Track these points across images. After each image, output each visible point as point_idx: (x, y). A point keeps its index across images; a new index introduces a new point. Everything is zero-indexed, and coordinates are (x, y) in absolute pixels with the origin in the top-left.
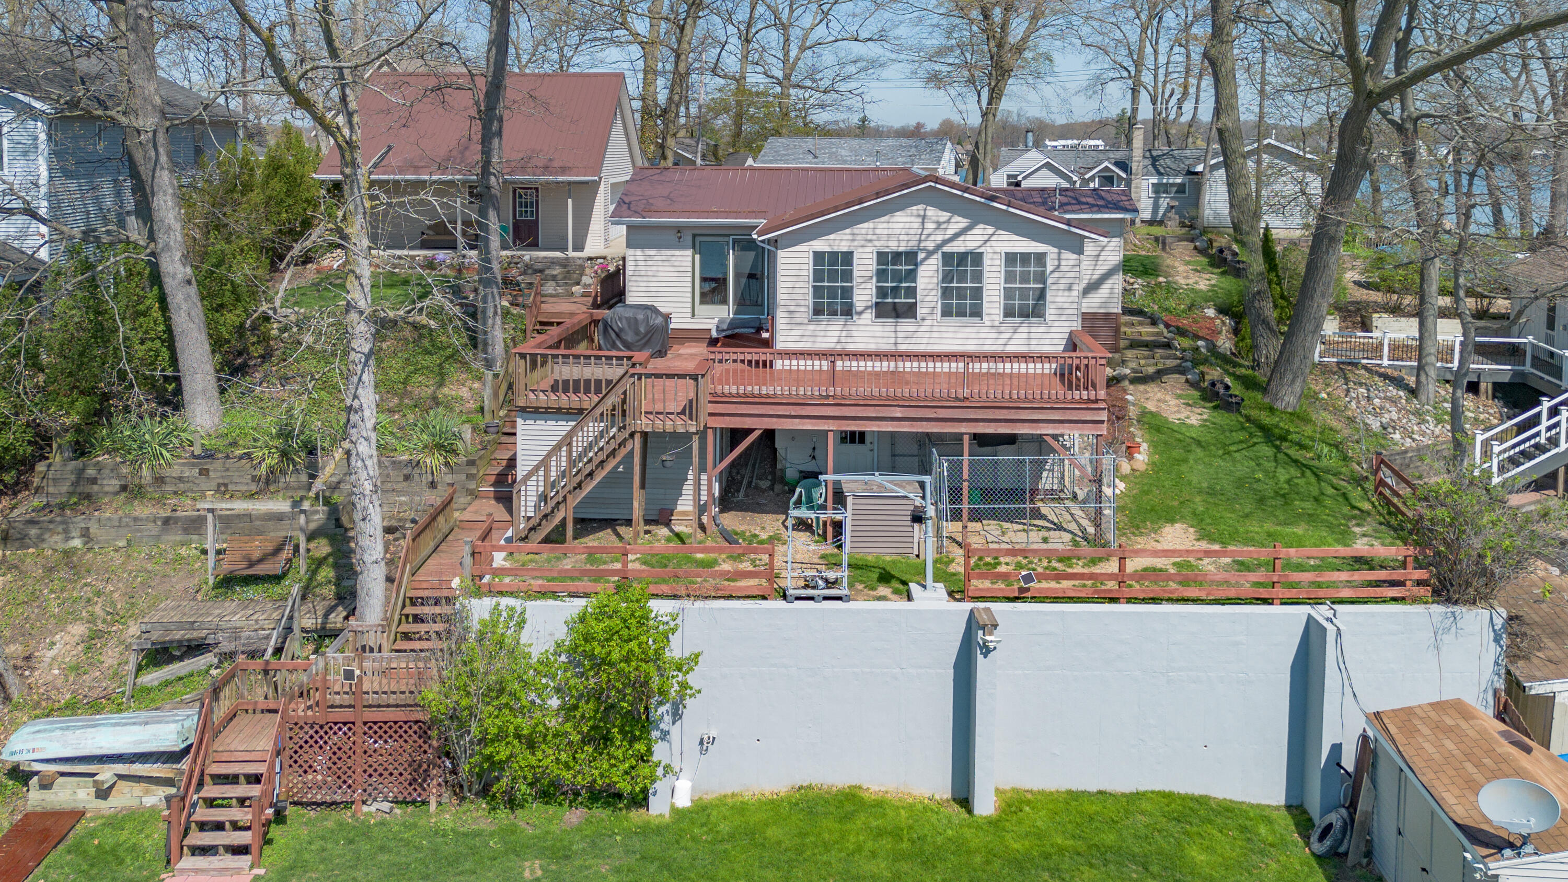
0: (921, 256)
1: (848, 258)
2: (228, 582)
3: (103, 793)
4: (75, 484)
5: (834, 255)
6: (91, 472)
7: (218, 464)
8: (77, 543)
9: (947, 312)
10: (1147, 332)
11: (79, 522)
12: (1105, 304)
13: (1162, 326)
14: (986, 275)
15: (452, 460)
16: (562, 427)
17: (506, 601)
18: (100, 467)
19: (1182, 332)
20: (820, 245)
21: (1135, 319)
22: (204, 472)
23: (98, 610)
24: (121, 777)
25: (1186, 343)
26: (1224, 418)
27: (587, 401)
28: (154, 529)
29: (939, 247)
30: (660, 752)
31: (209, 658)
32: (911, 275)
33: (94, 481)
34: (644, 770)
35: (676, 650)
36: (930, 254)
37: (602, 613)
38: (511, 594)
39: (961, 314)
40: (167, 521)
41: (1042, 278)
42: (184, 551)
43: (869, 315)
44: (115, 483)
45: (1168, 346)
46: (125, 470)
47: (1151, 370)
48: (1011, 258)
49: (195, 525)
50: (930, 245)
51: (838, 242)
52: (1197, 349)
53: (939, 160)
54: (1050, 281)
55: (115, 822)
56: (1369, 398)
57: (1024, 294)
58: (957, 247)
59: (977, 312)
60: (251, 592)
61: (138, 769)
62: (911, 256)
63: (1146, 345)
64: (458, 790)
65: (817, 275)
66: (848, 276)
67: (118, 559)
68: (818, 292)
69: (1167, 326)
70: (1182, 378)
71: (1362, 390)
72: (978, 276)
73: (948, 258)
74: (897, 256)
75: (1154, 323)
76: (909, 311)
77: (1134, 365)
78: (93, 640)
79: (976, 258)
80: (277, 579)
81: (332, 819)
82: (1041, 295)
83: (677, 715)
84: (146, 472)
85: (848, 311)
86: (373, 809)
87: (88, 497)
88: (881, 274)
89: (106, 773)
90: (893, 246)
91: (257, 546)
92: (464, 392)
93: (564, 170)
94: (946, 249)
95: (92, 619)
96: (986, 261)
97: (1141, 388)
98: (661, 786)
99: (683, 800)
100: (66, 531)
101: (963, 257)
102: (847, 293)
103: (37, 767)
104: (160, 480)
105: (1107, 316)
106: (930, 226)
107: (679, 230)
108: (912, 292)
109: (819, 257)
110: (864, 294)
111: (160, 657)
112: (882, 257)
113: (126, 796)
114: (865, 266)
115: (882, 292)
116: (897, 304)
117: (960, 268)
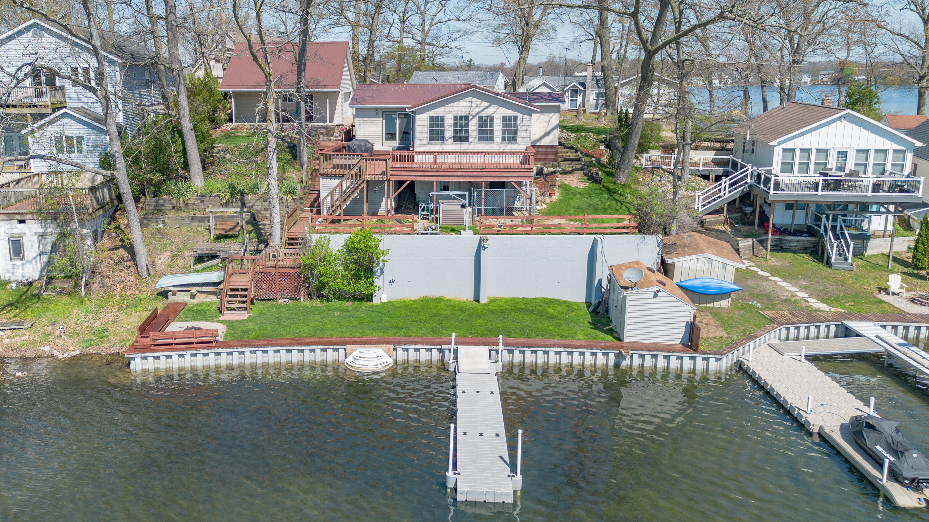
0: (470, 117)
1: (442, 119)
2: (218, 238)
3: (193, 296)
4: (156, 206)
5: (437, 117)
6: (161, 202)
7: (207, 199)
8: (161, 226)
9: (480, 139)
10: (572, 155)
11: (161, 218)
12: (552, 141)
13: (579, 153)
14: (495, 125)
15: (294, 197)
16: (337, 182)
17: (323, 235)
18: (164, 200)
19: (587, 155)
20: (432, 113)
21: (569, 150)
22: (202, 202)
23: (173, 247)
24: (198, 292)
25: (587, 159)
26: (595, 186)
27: (346, 172)
28: (188, 221)
29: (477, 114)
30: (377, 282)
31: (218, 260)
32: (467, 125)
33: (162, 205)
34: (372, 287)
35: (382, 247)
36: (474, 117)
38: (325, 233)
39: (485, 140)
40: (192, 218)
41: (515, 125)
42: (199, 229)
43: (451, 141)
44: (170, 206)
45: (579, 160)
46: (173, 201)
47: (570, 169)
48: (504, 118)
49: (204, 219)
50: (474, 113)
51: (438, 112)
52: (592, 161)
53: (495, 83)
54: (519, 127)
55: (199, 305)
56: (660, 181)
57: (509, 132)
58: (484, 114)
59: (491, 139)
60: (228, 241)
61: (204, 289)
62: (466, 118)
63: (571, 160)
64: (310, 295)
65: (431, 125)
66: (442, 125)
67: (177, 231)
68: (431, 132)
69: (582, 153)
70: (582, 172)
71: (659, 178)
72: (492, 125)
73: (481, 118)
74: (461, 117)
75: (576, 152)
76: (466, 139)
77: (563, 167)
78: (174, 256)
79: (491, 118)
80: (236, 236)
81: (270, 303)
82: (516, 132)
83: (382, 272)
84: (181, 201)
85: (443, 139)
86: (282, 301)
87: (161, 211)
88: (455, 125)
89: (194, 290)
90: (460, 114)
91: (229, 224)
92: (293, 175)
93: (325, 86)
94: (480, 115)
95: (172, 251)
96: (495, 119)
97: (564, 176)
98: (377, 294)
99: (384, 300)
100: (157, 221)
101: (486, 118)
102: (442, 132)
103: (170, 288)
104: (186, 205)
105: (552, 147)
106: (474, 106)
107: (377, 109)
108: (467, 132)
109: (431, 118)
110: (449, 133)
111: (200, 259)
112: (455, 118)
113: (200, 298)
114: (449, 122)
115: (455, 132)
116: (461, 136)
117: (486, 122)
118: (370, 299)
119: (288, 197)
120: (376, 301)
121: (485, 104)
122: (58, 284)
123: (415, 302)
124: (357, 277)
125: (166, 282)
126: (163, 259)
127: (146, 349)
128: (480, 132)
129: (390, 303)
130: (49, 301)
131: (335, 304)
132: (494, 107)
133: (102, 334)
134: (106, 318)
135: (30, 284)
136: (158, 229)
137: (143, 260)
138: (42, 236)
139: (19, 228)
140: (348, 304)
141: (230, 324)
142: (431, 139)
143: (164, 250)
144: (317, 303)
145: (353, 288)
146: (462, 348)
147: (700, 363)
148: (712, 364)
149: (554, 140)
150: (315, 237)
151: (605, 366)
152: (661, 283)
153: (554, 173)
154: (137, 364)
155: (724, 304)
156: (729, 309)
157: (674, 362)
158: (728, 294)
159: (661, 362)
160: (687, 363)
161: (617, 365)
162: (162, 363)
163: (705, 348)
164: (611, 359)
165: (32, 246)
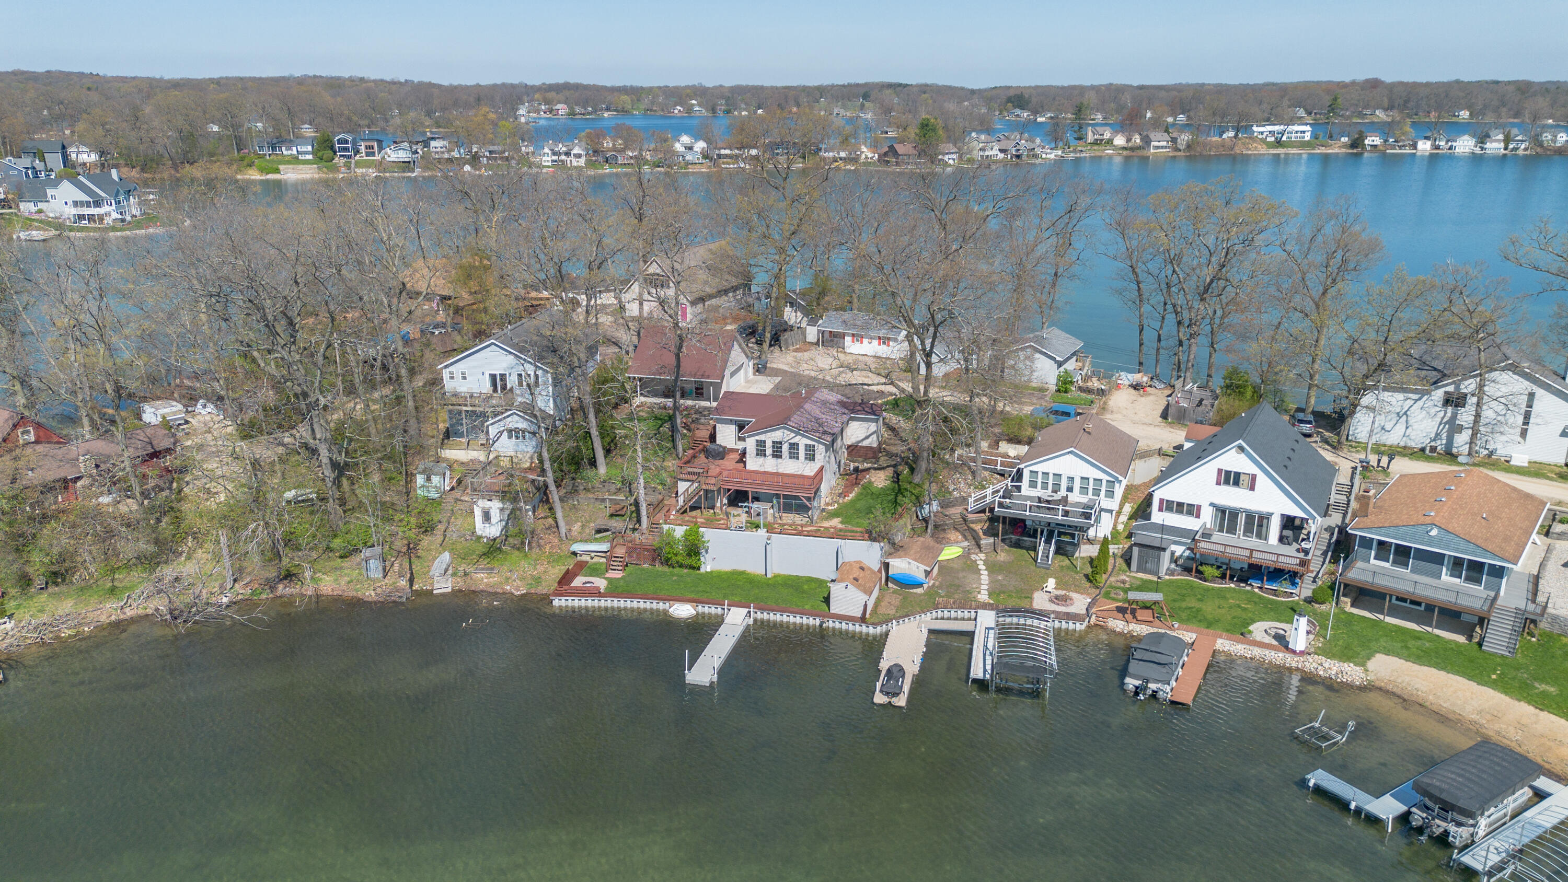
0: (783, 443)
1: (764, 442)
2: (612, 515)
3: (592, 558)
4: (574, 486)
6: (577, 484)
7: (607, 484)
8: (575, 503)
9: (790, 457)
11: (576, 497)
12: (871, 443)
14: (800, 449)
16: (690, 483)
17: (672, 526)
18: (579, 483)
20: (758, 438)
22: (604, 486)
23: (583, 520)
24: (595, 555)
27: (695, 478)
28: (593, 500)
29: (788, 441)
30: (702, 559)
31: (610, 533)
32: (781, 447)
33: (577, 486)
34: (699, 562)
35: (706, 539)
36: (785, 442)
37: (690, 530)
38: (673, 524)
39: (794, 458)
40: (596, 498)
41: (814, 451)
42: (601, 507)
43: (770, 457)
44: (582, 488)
46: (584, 484)
48: (806, 445)
49: (603, 500)
50: (785, 440)
51: (761, 437)
54: (816, 452)
55: (595, 564)
56: (958, 479)
57: (810, 454)
58: (792, 441)
59: (798, 458)
60: (617, 518)
61: (599, 554)
62: (781, 443)
63: (891, 455)
64: (662, 563)
65: (757, 446)
66: (765, 446)
67: (586, 507)
68: (757, 450)
70: (892, 469)
71: (959, 475)
72: (798, 449)
73: (790, 444)
74: (777, 442)
76: (780, 457)
77: (882, 462)
78: (583, 526)
79: (797, 444)
80: (623, 515)
81: (637, 567)
82: (814, 455)
83: (707, 552)
84: (590, 485)
85: (765, 455)
86: (646, 566)
87: (576, 491)
88: (773, 447)
89: (593, 554)
90: (776, 440)
91: (618, 507)
92: (670, 464)
93: (708, 377)
94: (790, 441)
96: (800, 445)
97: (875, 472)
98: (703, 566)
99: (708, 570)
100: (574, 499)
101: (794, 444)
102: (765, 451)
103: (578, 552)
104: (593, 488)
105: (871, 448)
106: (785, 435)
107: (731, 420)
108: (781, 452)
109: (757, 441)
110: (769, 451)
111: (599, 531)
112: (773, 442)
113: (596, 560)
114: (769, 444)
115: (774, 451)
116: (777, 454)
117: (794, 447)
118: (699, 569)
119: (660, 487)
120: (702, 570)
121: (793, 435)
122: (511, 541)
123: (726, 573)
124: (689, 555)
125: (577, 547)
126: (576, 527)
127: (561, 595)
128: (790, 453)
129: (712, 572)
130: (506, 553)
131: (677, 570)
132: (799, 438)
133: (538, 580)
134: (541, 569)
135: (495, 539)
136: (574, 505)
137: (563, 530)
138: (502, 510)
139: (487, 504)
140: (686, 571)
141: (610, 580)
142: (757, 455)
143: (576, 522)
144: (666, 569)
145: (688, 561)
146: (733, 609)
147: (864, 629)
148: (871, 630)
149: (873, 442)
150: (666, 527)
151: (814, 626)
152: (856, 579)
153: (869, 469)
154: (556, 602)
155: (919, 591)
156: (921, 595)
157: (851, 627)
158: (920, 585)
159: (844, 626)
160: (857, 628)
161: (821, 626)
162: (570, 603)
163: (872, 620)
164: (818, 622)
165: (495, 516)
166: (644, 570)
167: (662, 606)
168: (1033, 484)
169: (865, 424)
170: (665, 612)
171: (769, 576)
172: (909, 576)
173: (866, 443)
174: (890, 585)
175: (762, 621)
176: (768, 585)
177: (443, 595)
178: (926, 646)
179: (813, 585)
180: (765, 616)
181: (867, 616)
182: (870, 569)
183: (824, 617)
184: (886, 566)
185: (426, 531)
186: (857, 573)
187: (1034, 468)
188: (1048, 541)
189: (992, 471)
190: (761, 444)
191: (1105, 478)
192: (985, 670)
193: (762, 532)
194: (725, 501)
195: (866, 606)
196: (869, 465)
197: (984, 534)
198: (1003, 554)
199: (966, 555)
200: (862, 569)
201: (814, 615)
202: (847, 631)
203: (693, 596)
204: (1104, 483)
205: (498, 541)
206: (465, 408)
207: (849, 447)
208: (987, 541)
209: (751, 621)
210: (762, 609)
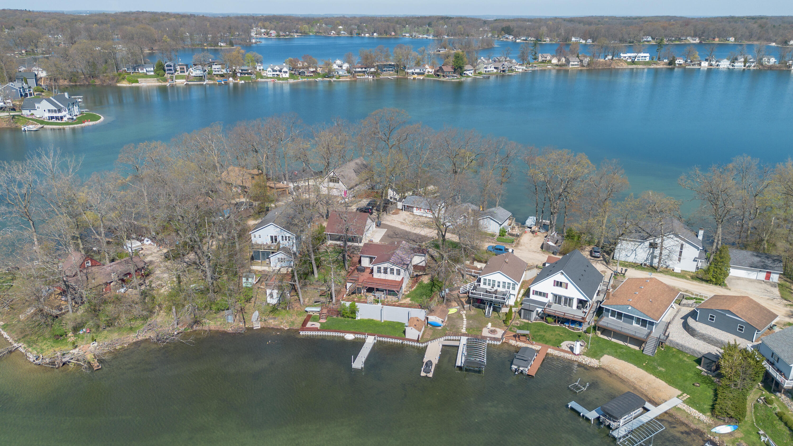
1: (381, 267)
2: (320, 295)
4: (305, 283)
8: (306, 289)
9: (391, 274)
11: (306, 287)
16: (351, 284)
17: (345, 301)
18: (307, 282)
22: (317, 283)
23: (310, 296)
27: (354, 282)
28: (313, 289)
31: (320, 303)
32: (387, 270)
35: (358, 308)
37: (352, 304)
41: (400, 271)
42: (316, 291)
43: (383, 273)
47: (428, 273)
48: (397, 269)
49: (317, 289)
51: (379, 266)
55: (315, 316)
57: (398, 273)
58: (391, 268)
59: (394, 274)
60: (323, 297)
61: (316, 312)
62: (387, 268)
64: (341, 316)
66: (381, 269)
67: (310, 292)
68: (378, 270)
70: (431, 275)
76: (387, 273)
80: (325, 295)
81: (331, 318)
82: (400, 273)
83: (358, 312)
84: (312, 282)
87: (306, 285)
89: (314, 312)
91: (323, 292)
95: (309, 298)
97: (425, 276)
98: (357, 317)
103: (308, 311)
106: (389, 265)
107: (367, 256)
111: (316, 302)
112: (384, 268)
113: (315, 314)
116: (385, 272)
117: (392, 270)
118: (355, 318)
119: (339, 284)
120: (357, 319)
121: (392, 265)
122: (282, 306)
123: (366, 320)
124: (352, 313)
125: (307, 309)
126: (307, 300)
127: (303, 330)
128: (390, 272)
129: (360, 319)
130: (280, 311)
131: (347, 319)
132: (394, 266)
133: (293, 323)
134: (294, 318)
136: (306, 291)
137: (302, 302)
138: (277, 293)
139: (272, 291)
140: (350, 319)
141: (321, 324)
142: (378, 272)
143: (307, 298)
144: (342, 318)
145: (351, 316)
146: (369, 336)
147: (418, 345)
148: (421, 345)
149: (423, 264)
150: (342, 302)
151: (400, 343)
152: (415, 325)
153: (422, 275)
154: (301, 333)
155: (440, 328)
156: (440, 330)
157: (413, 344)
158: (440, 326)
159: (411, 343)
160: (416, 344)
161: (402, 343)
162: (307, 333)
163: (421, 341)
164: (401, 341)
165: (275, 295)
166: (334, 318)
167: (341, 335)
168: (485, 284)
169: (420, 257)
170: (343, 337)
171: (382, 321)
172: (435, 323)
173: (420, 264)
174: (429, 325)
175: (380, 341)
176: (382, 326)
177: (257, 329)
178: (441, 352)
179: (399, 326)
180: (381, 339)
181: (420, 339)
182: (421, 320)
183: (403, 340)
184: (427, 318)
185: (247, 301)
186: (416, 322)
187: (485, 278)
188: (490, 307)
189: (470, 275)
190: (379, 268)
191: (512, 282)
192: (462, 362)
193: (380, 305)
194: (365, 291)
195: (419, 336)
196: (422, 273)
197: (466, 303)
198: (473, 311)
199: (458, 312)
200: (418, 320)
201: (400, 339)
202: (412, 345)
203: (353, 331)
204: (511, 284)
205: (276, 305)
206: (261, 250)
207: (414, 265)
208: (467, 306)
209: (376, 341)
210: (380, 336)
